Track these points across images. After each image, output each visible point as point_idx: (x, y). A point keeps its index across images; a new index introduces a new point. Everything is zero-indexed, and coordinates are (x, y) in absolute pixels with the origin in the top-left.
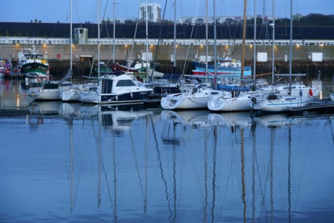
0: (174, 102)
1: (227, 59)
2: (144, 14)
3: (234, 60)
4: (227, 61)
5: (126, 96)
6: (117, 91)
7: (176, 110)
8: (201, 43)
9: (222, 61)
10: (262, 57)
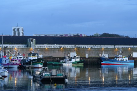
1: (120, 56)
2: (15, 33)
3: (124, 57)
4: (120, 57)
9: (117, 57)
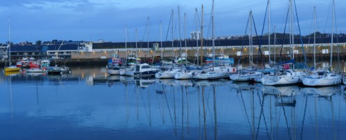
0: (161, 75)
1: (222, 55)
2: (193, 36)
3: (225, 55)
5: (146, 73)
6: (142, 70)
7: (161, 79)
8: (210, 48)
10: (239, 54)
